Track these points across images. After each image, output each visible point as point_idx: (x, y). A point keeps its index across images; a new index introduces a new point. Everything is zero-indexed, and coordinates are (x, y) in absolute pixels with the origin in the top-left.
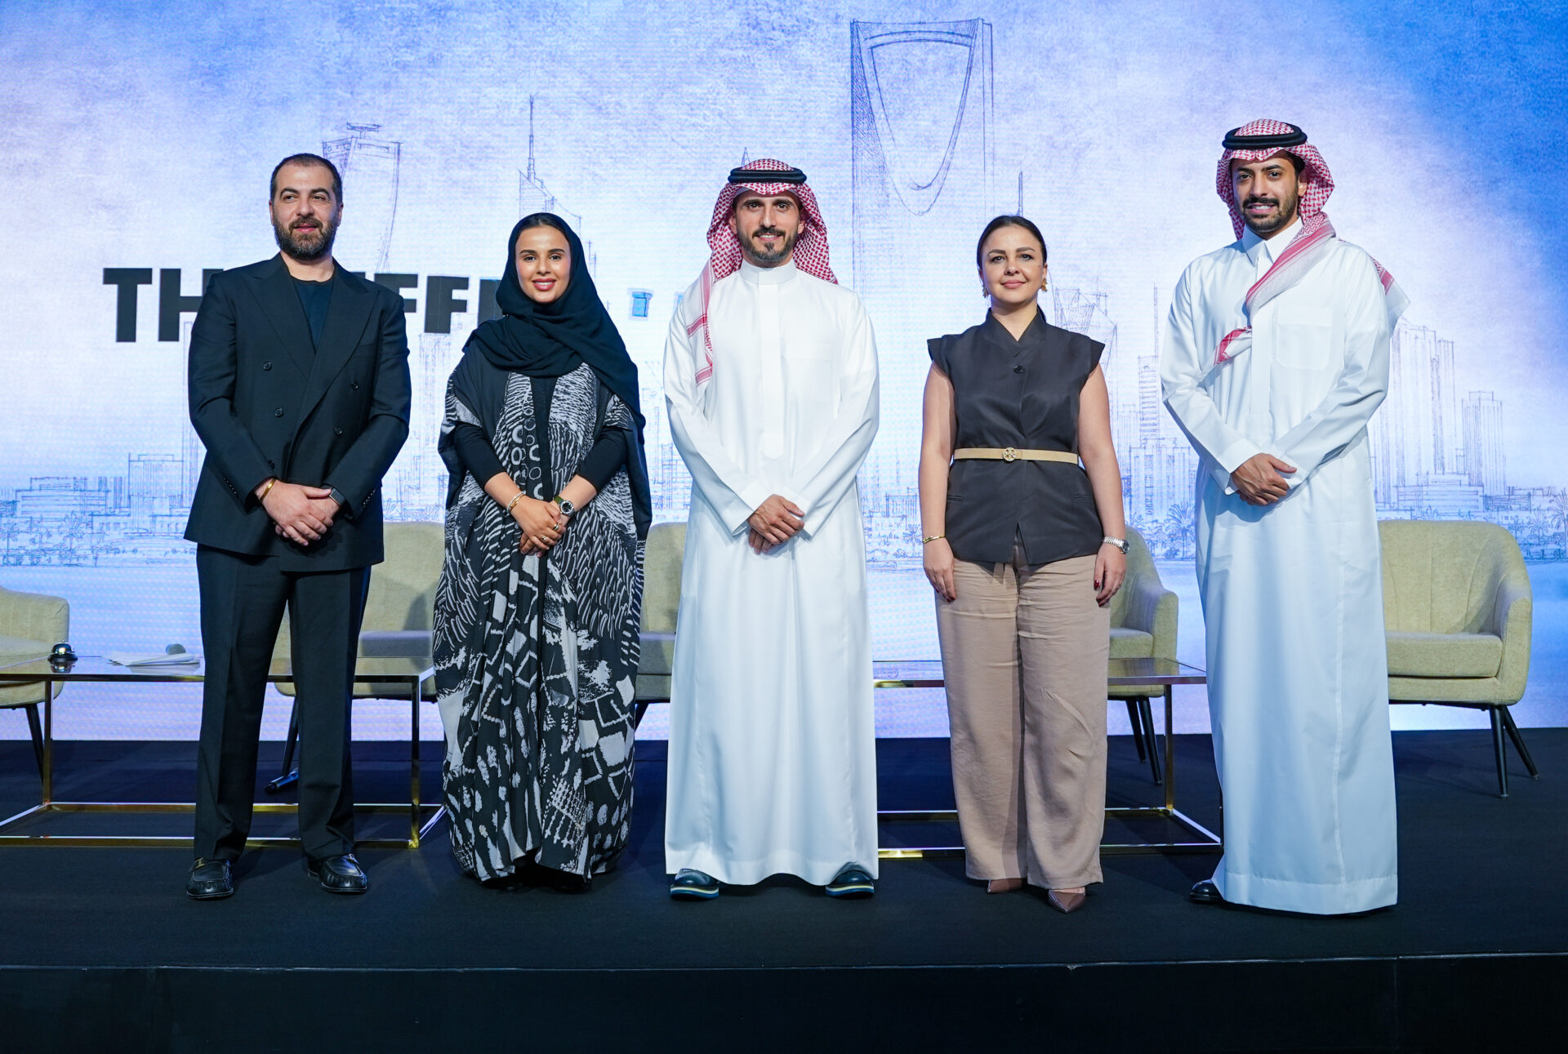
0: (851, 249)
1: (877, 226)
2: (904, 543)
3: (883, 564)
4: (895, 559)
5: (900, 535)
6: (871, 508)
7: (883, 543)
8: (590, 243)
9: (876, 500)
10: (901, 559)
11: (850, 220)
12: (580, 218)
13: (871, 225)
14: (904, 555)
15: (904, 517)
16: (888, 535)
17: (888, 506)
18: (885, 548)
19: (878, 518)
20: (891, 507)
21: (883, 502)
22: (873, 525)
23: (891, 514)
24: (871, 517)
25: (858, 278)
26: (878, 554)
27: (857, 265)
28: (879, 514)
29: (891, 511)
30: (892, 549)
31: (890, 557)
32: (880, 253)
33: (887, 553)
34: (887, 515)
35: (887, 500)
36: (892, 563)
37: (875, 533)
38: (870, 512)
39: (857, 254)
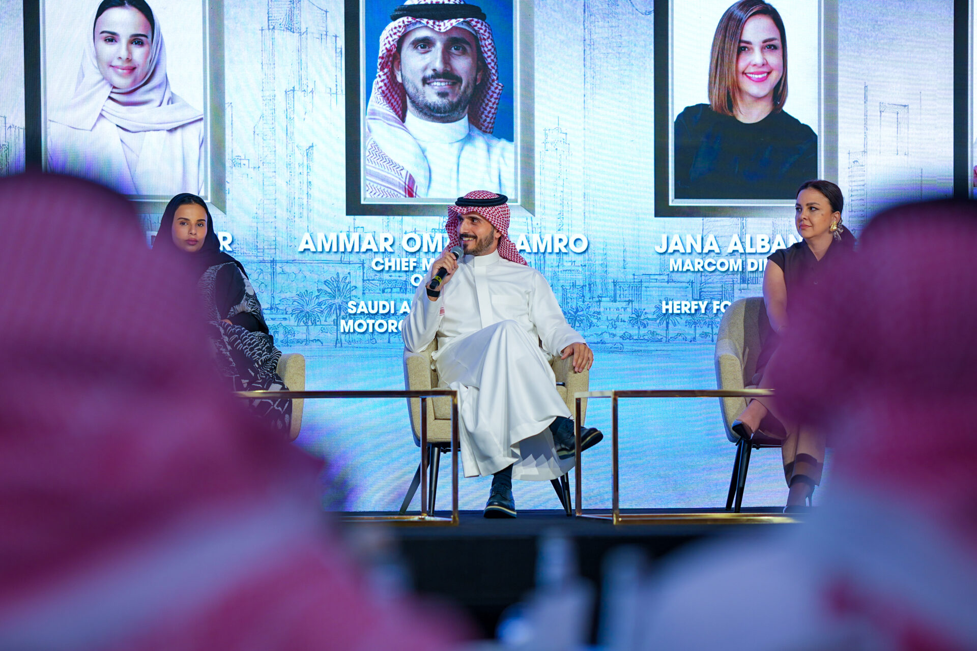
0: (582, 48)
1: (607, 25)
2: (630, 326)
3: (610, 345)
4: (621, 340)
5: (626, 319)
6: (599, 292)
7: (610, 326)
8: (336, 37)
9: (604, 284)
10: (628, 341)
11: (582, 19)
12: (326, 12)
13: (601, 23)
14: (630, 337)
15: (629, 301)
16: (615, 318)
17: (615, 290)
18: (613, 331)
19: (606, 303)
20: (618, 292)
21: (611, 286)
22: (602, 310)
23: (618, 299)
24: (600, 301)
25: (588, 75)
26: (606, 337)
27: (588, 64)
28: (608, 299)
29: (618, 296)
30: (619, 332)
31: (617, 339)
32: (610, 51)
33: (614, 335)
34: (615, 301)
35: (615, 286)
36: (620, 346)
37: (603, 317)
38: (599, 297)
39: (588, 52)
